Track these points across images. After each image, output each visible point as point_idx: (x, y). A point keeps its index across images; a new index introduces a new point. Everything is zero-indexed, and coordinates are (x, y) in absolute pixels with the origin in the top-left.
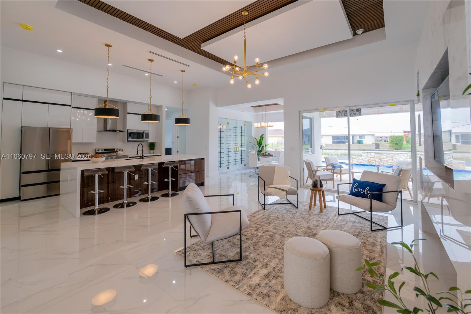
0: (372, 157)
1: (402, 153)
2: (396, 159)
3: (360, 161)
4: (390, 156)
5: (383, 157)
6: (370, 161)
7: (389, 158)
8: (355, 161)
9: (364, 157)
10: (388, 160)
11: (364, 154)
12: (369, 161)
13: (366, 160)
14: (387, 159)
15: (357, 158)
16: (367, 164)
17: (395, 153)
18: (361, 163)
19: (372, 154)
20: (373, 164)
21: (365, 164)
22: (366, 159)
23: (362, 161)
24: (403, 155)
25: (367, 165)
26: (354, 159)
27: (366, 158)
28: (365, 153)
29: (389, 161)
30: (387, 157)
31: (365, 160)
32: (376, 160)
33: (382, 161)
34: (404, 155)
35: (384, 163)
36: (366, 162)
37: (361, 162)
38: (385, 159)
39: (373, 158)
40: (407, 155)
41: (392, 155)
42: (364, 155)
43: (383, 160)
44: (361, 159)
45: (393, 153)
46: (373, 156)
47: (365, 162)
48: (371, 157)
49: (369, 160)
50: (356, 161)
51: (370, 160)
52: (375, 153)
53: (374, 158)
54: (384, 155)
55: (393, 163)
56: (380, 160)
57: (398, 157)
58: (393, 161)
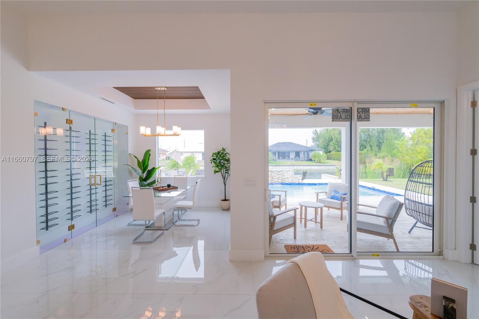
1: (289, 171)
4: (280, 173)
5: (274, 175)
7: (279, 176)
14: (278, 177)
17: (284, 171)
24: (290, 172)
29: (279, 179)
30: (278, 175)
41: (282, 172)
43: (274, 177)
45: (282, 171)
54: (275, 172)
55: (283, 180)
56: (271, 178)
57: (286, 175)
58: (282, 178)
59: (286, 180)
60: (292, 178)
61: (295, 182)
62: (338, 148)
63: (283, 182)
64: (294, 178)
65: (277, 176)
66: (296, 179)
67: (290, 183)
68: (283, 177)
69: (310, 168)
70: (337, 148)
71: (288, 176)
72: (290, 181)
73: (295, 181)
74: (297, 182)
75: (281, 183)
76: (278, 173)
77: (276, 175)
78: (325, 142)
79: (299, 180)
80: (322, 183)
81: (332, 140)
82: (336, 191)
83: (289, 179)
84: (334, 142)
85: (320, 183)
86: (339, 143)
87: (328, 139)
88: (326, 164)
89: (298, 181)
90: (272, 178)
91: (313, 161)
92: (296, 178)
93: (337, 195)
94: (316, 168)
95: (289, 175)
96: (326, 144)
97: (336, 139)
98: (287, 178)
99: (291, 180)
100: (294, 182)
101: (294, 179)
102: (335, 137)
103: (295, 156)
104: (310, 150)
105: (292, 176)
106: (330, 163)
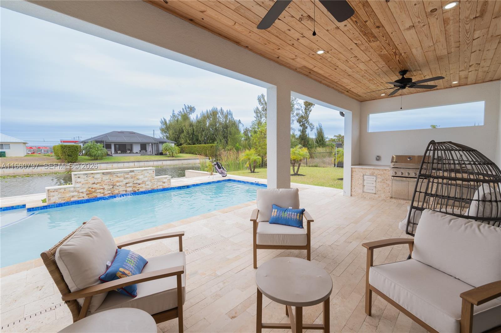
0: (96, 182)
1: (147, 170)
2: (138, 179)
3: (68, 195)
4: (129, 176)
6: (93, 190)
7: (127, 181)
8: (54, 198)
9: (78, 185)
10: (126, 184)
11: (79, 177)
12: (90, 191)
13: (84, 190)
14: (125, 182)
15: (60, 189)
16: (86, 198)
17: (135, 170)
18: (72, 199)
19: (98, 176)
20: (99, 195)
21: (83, 198)
22: (83, 188)
23: (75, 194)
24: (147, 171)
25: (88, 201)
26: (52, 194)
27: (84, 186)
28: (81, 176)
29: (128, 185)
30: (125, 178)
31: (80, 191)
32: (105, 186)
33: (116, 187)
34: (149, 172)
35: (120, 190)
36: (85, 195)
37: (73, 197)
38: (120, 183)
39: (98, 185)
40: (152, 172)
42: (79, 180)
43: (118, 184)
44: (72, 189)
45: (133, 171)
46: (99, 181)
47: (81, 195)
48: (94, 183)
49: (90, 189)
50: (59, 196)
51: (92, 188)
52: (103, 173)
53: (100, 183)
54: (119, 175)
55: (135, 187)
56: (112, 186)
57: (141, 177)
58: (133, 184)
59: (141, 186)
60: (153, 181)
61: (157, 187)
62: (190, 141)
63: (136, 190)
64: (155, 181)
65: (122, 182)
66: (159, 183)
67: (150, 189)
68: (135, 182)
69: (161, 164)
70: (188, 141)
71: (146, 179)
72: (147, 187)
73: (157, 185)
74: (161, 187)
75: (132, 192)
76: (126, 176)
77: (122, 179)
78: (176, 134)
79: (164, 183)
80: (196, 184)
81: (183, 132)
82: (278, 207)
83: (147, 183)
85: (194, 185)
86: (190, 136)
87: (178, 131)
88: (179, 158)
89: (163, 186)
90: (114, 185)
91: (165, 155)
92: (159, 180)
93: (285, 215)
94: (169, 163)
95: (146, 177)
96: (176, 136)
97: (187, 131)
98: (144, 182)
99: (150, 184)
100: (155, 187)
101: (155, 183)
102: (186, 129)
103: (140, 150)
104: (159, 142)
105: (151, 178)
106: (184, 157)
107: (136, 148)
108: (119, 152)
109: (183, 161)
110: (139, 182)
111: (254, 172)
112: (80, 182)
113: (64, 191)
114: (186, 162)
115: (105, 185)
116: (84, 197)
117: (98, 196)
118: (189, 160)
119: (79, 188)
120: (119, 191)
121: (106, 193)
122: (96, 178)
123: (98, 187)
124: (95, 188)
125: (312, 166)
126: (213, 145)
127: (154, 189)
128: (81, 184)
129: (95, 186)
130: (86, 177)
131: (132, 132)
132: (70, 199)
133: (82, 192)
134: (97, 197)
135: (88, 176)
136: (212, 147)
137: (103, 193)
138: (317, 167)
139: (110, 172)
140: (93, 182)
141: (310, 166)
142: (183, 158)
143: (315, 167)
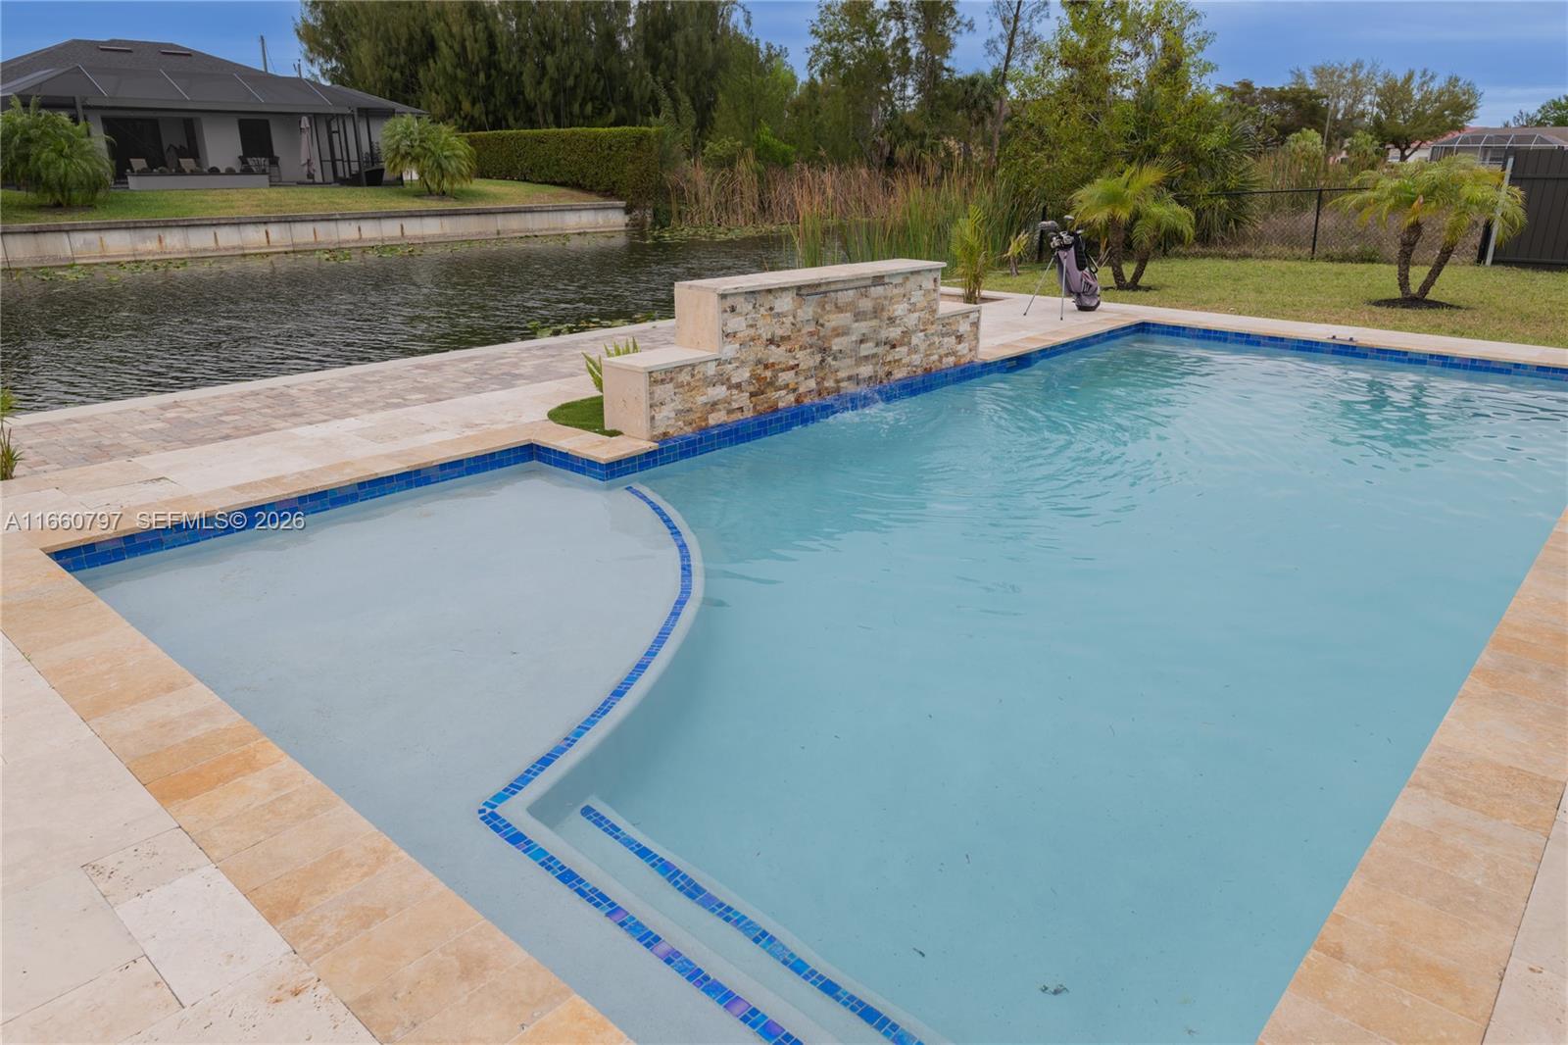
0: (780, 332)
2: (892, 320)
3: (701, 400)
6: (768, 374)
7: (862, 328)
8: (665, 411)
10: (859, 343)
11: (735, 310)
12: (759, 379)
13: (743, 375)
14: (856, 337)
15: (681, 368)
19: (784, 304)
20: (786, 402)
21: (738, 417)
22: (743, 363)
23: (721, 391)
25: (753, 430)
26: (659, 390)
27: (744, 354)
28: (741, 304)
29: (863, 350)
30: (857, 316)
31: (734, 381)
32: (799, 356)
33: (830, 360)
35: (841, 375)
36: (744, 399)
37: (713, 406)
38: (843, 342)
39: (783, 348)
42: (734, 324)
44: (714, 370)
45: (881, 280)
46: (787, 327)
47: (733, 400)
49: (760, 370)
50: (677, 403)
51: (767, 366)
52: (800, 290)
53: (789, 338)
54: (839, 297)
56: (820, 357)
57: (900, 310)
58: (878, 344)
59: (897, 354)
60: (933, 330)
62: (473, 104)
64: (934, 333)
65: (848, 332)
67: (920, 373)
68: (883, 334)
69: (398, 233)
70: (466, 105)
71: (913, 320)
72: (916, 358)
73: (938, 352)
74: (951, 363)
76: (862, 303)
77: (849, 318)
78: (393, 60)
79: (961, 339)
80: (1051, 348)
81: (432, 47)
83: (914, 341)
84: (449, 69)
85: (1045, 350)
86: (476, 73)
87: (403, 43)
88: (481, 205)
89: (956, 355)
90: (825, 351)
91: (390, 184)
94: (431, 228)
95: (915, 308)
96: (397, 75)
97: (457, 47)
98: (905, 337)
99: (923, 347)
100: (934, 361)
101: (937, 340)
102: (452, 35)
103: (242, 154)
104: (359, 110)
105: (927, 316)
106: (496, 197)
107: (222, 146)
108: (139, 163)
109: (501, 223)
110: (894, 333)
111: (1134, 286)
112: (735, 334)
113: (688, 378)
114: (514, 224)
115: (801, 348)
116: (741, 409)
117: (781, 405)
118: (529, 216)
119: (730, 363)
120: (837, 381)
121: (802, 390)
122: (778, 314)
123: (782, 359)
124: (773, 364)
125: (1345, 259)
126: (645, 134)
127: (931, 368)
128: (737, 346)
129: (777, 354)
130: (750, 307)
131: (172, 46)
132: (707, 419)
133: (738, 386)
134: (776, 410)
135: (757, 306)
136: (640, 140)
137: (794, 390)
138: (1372, 261)
139: (819, 285)
140: (769, 337)
141: (1330, 258)
142: (502, 205)
143: (1363, 261)
